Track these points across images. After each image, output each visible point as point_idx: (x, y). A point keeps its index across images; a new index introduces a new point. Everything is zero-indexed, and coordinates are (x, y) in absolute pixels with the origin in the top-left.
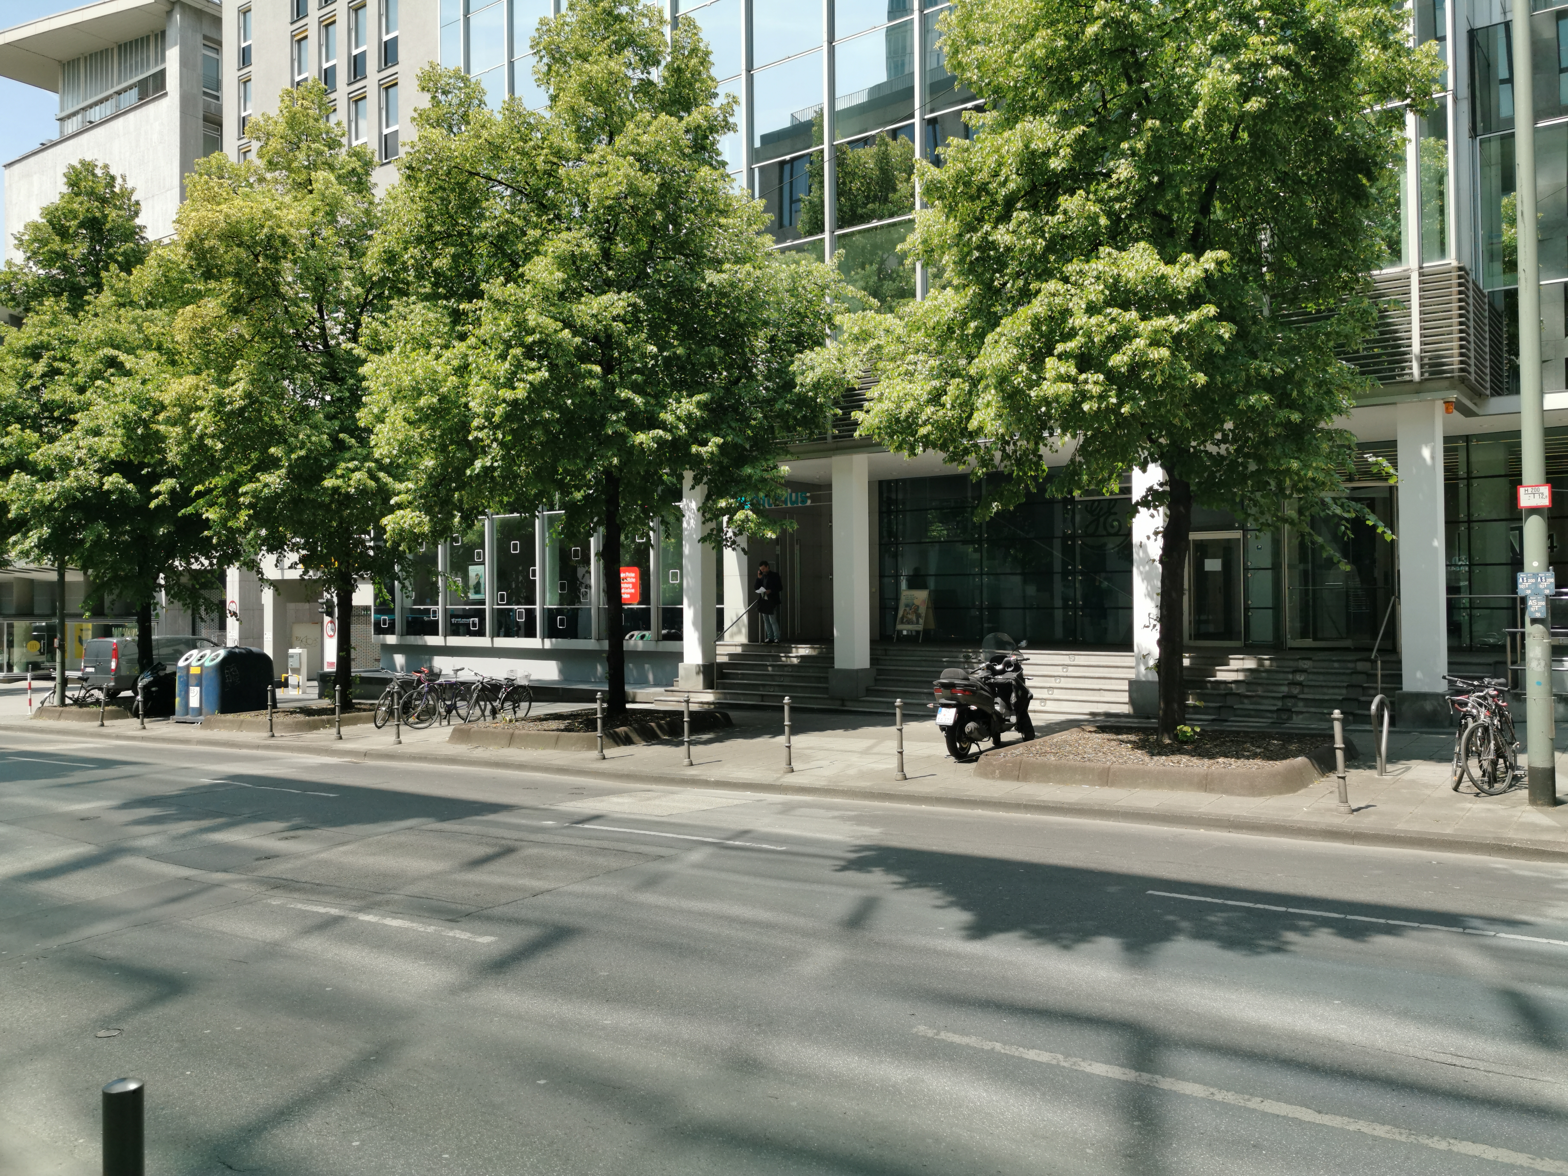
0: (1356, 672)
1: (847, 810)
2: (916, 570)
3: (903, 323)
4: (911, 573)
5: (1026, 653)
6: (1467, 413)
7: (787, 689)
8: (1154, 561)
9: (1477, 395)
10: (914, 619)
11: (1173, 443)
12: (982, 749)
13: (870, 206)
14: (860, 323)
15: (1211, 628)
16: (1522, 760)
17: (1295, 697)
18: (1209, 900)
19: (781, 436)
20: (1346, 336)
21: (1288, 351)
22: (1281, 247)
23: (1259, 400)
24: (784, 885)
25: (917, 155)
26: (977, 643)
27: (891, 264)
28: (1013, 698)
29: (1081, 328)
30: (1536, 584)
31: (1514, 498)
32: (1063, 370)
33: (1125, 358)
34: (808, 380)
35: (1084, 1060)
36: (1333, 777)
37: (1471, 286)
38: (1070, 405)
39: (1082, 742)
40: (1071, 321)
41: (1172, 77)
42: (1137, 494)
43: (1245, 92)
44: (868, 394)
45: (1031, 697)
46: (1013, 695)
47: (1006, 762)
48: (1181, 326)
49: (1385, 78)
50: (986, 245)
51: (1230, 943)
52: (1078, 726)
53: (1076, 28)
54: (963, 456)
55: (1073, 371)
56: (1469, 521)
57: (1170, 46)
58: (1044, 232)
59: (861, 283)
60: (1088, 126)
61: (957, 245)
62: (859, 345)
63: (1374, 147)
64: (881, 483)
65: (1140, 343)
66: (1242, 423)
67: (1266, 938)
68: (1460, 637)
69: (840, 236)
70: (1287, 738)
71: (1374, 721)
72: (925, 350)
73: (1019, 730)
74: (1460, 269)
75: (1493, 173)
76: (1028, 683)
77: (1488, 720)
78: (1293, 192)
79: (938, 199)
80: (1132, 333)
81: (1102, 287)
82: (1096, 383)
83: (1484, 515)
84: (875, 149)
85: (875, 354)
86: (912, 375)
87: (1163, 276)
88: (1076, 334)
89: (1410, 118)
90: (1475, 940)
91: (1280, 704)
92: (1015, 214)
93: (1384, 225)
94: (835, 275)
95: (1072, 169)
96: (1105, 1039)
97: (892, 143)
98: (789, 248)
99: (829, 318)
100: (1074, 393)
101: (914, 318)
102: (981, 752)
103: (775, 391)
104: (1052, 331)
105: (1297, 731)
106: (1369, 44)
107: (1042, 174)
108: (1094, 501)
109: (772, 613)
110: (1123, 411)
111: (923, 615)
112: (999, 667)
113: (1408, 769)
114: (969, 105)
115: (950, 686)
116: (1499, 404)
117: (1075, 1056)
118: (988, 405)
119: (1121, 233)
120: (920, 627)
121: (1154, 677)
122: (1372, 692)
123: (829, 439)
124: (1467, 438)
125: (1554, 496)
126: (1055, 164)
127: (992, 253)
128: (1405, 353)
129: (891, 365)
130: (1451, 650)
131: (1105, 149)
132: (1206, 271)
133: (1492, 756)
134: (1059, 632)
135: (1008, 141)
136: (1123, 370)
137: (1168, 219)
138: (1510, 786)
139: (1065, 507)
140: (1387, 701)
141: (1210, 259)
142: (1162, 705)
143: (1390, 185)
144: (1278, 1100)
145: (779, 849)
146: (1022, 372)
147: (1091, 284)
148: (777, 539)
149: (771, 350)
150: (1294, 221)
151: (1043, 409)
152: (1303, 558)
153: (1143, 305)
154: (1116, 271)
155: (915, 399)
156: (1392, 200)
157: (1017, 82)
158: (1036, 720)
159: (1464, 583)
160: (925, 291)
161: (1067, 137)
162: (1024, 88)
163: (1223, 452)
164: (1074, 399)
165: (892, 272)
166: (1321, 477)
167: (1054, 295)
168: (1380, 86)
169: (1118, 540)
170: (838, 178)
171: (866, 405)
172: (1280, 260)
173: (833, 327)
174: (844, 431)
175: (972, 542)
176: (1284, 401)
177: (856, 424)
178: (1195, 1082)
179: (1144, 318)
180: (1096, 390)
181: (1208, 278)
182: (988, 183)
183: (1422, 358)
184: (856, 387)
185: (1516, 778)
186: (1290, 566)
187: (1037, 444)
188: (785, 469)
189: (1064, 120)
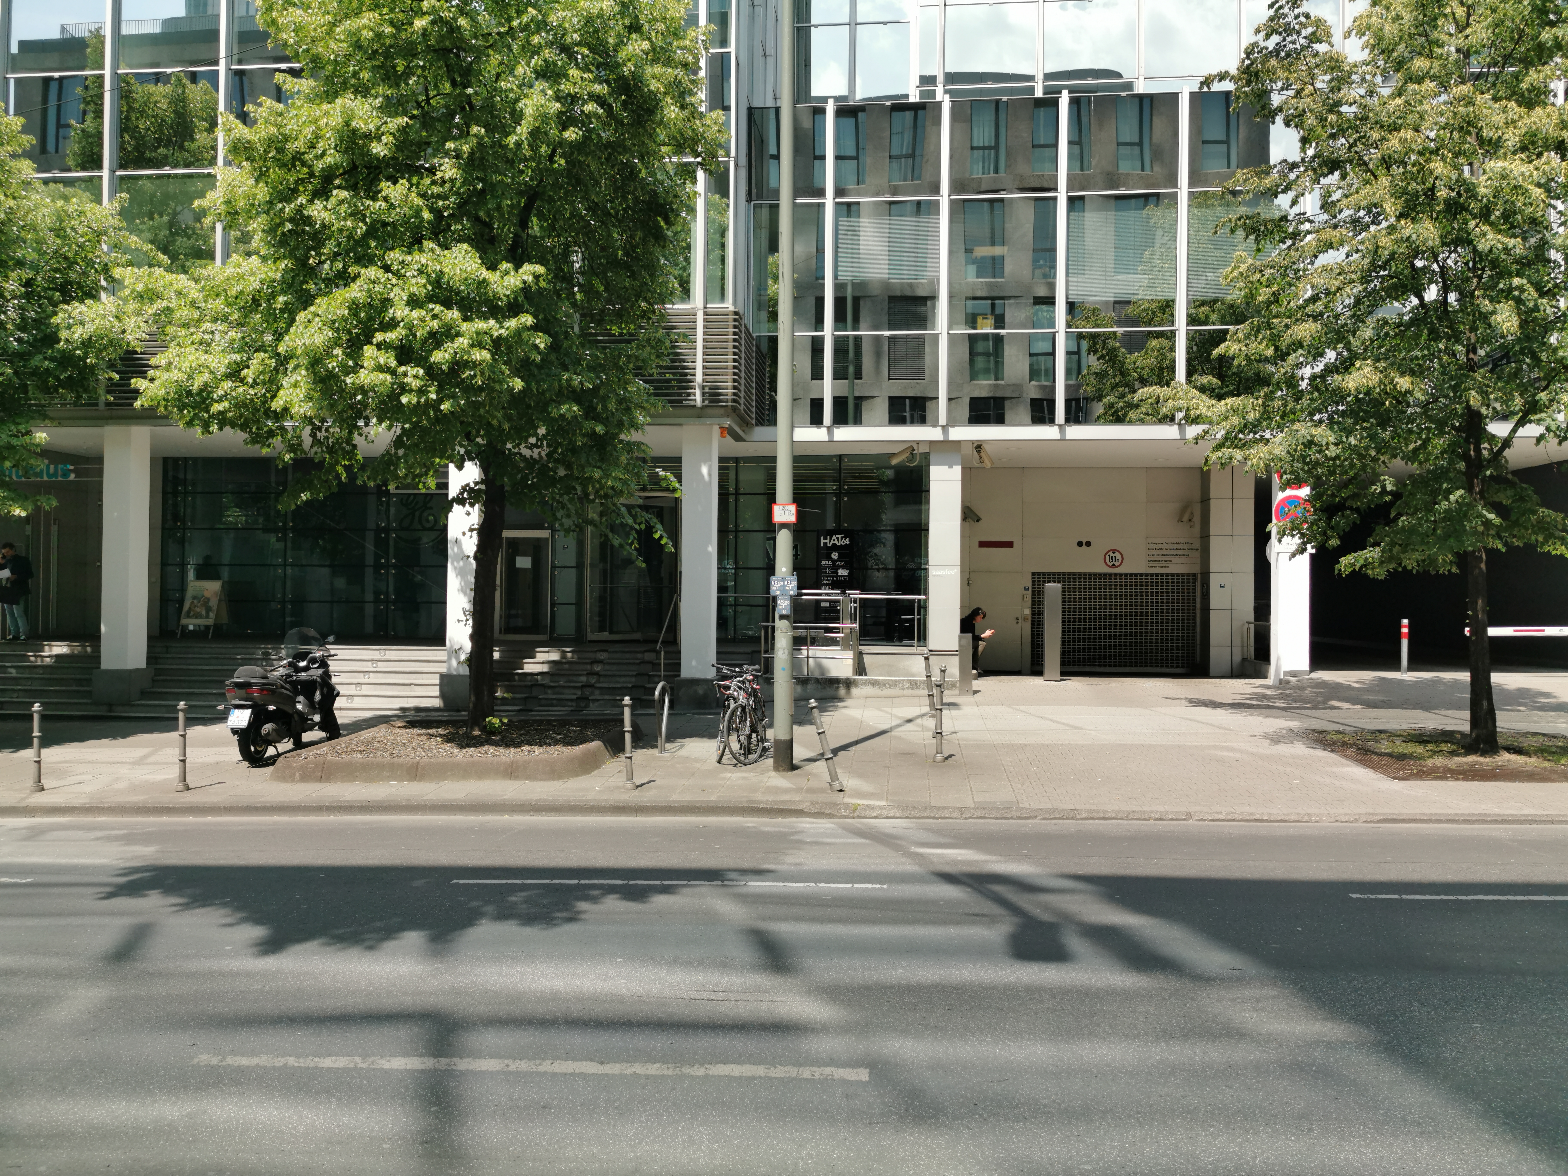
0: (643, 662)
1: (113, 829)
2: (207, 558)
3: (199, 287)
4: (201, 562)
5: (334, 649)
6: (738, 438)
7: (36, 695)
8: (468, 557)
9: (745, 423)
10: (204, 613)
11: (490, 444)
12: (280, 751)
13: (161, 150)
14: (146, 279)
15: (520, 622)
16: (770, 734)
17: (592, 686)
18: (510, 881)
19: (35, 396)
20: (643, 361)
21: (594, 368)
22: (591, 269)
23: (569, 410)
24: (30, 922)
25: (221, 107)
26: (277, 637)
27: (186, 219)
28: (318, 696)
29: (403, 320)
30: (784, 586)
31: (770, 513)
32: (382, 361)
33: (447, 356)
34: (76, 336)
35: (382, 1057)
36: (622, 757)
37: (743, 329)
38: (388, 396)
39: (390, 738)
40: (391, 311)
41: (495, 89)
42: (453, 492)
43: (565, 121)
44: (153, 361)
45: (338, 694)
46: (318, 693)
47: (308, 763)
48: (501, 331)
49: (682, 135)
50: (301, 219)
51: (529, 919)
52: (386, 722)
53: (401, 16)
54: (267, 439)
55: (393, 363)
56: (737, 531)
57: (495, 58)
58: (364, 216)
59: (149, 235)
60: (411, 118)
61: (267, 213)
62: (143, 304)
63: (671, 195)
64: (165, 460)
65: (463, 342)
66: (553, 430)
67: (559, 911)
68: (726, 629)
69: (122, 178)
70: (584, 724)
71: (657, 705)
72: (225, 319)
73: (322, 729)
74: (736, 313)
75: (763, 235)
76: (334, 680)
77: (745, 701)
78: (602, 222)
79: (247, 159)
80: (453, 331)
81: (424, 281)
82: (415, 377)
83: (748, 527)
84: (168, 88)
85: (163, 317)
86: (209, 345)
87: (484, 280)
88: (397, 325)
89: (701, 175)
90: (730, 890)
91: (579, 692)
92: (335, 192)
93: (677, 265)
94: (115, 221)
95: (393, 158)
96: (404, 1033)
97: (190, 86)
98: (56, 181)
99: (106, 269)
100: (393, 384)
101: (212, 283)
102: (279, 755)
103: (30, 344)
104: (370, 319)
105: (593, 718)
106: (670, 101)
107: (362, 155)
108: (410, 495)
109: (17, 603)
110: (442, 407)
111: (215, 608)
112: (303, 664)
113: (683, 746)
114: (283, 66)
115: (245, 686)
116: (761, 432)
117: (374, 1055)
118: (295, 385)
119: (444, 231)
120: (210, 622)
121: (465, 670)
122: (656, 679)
123: (102, 406)
124: (737, 460)
125: (799, 514)
126: (378, 149)
127: (307, 228)
128: (690, 381)
129: (183, 332)
130: (720, 641)
131: (428, 144)
132: (525, 282)
133: (747, 732)
134: (369, 627)
135: (326, 114)
136: (444, 367)
137: (489, 226)
138: (760, 756)
139: (379, 499)
140: (668, 688)
141: (529, 271)
142: (473, 699)
143: (683, 230)
144: (566, 1059)
145: (23, 881)
146: (337, 356)
147: (414, 276)
148: (27, 518)
149: (28, 296)
150: (603, 249)
151: (359, 397)
152: (603, 558)
153: (464, 305)
154: (438, 268)
155: (211, 372)
156: (684, 244)
157: (337, 56)
158: (342, 717)
159: (731, 584)
160: (226, 255)
161: (390, 125)
162: (346, 64)
163: (536, 456)
164: (393, 391)
165: (187, 228)
166: (618, 485)
167: (374, 282)
168: (677, 141)
169: (433, 535)
170: (122, 112)
171: (151, 373)
172: (590, 282)
173: (111, 279)
174: (120, 398)
175: (275, 530)
176: (590, 413)
177: (137, 391)
178: (491, 1057)
179: (466, 319)
180: (416, 384)
181: (526, 289)
182: (304, 153)
183: (703, 387)
184: (139, 350)
185: (765, 750)
186: (592, 565)
187: (350, 433)
188: (41, 436)
189: (387, 106)
